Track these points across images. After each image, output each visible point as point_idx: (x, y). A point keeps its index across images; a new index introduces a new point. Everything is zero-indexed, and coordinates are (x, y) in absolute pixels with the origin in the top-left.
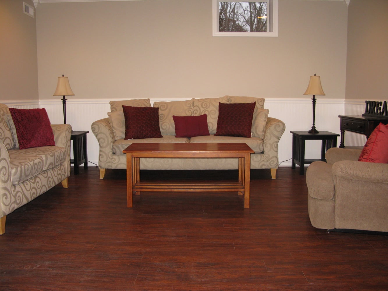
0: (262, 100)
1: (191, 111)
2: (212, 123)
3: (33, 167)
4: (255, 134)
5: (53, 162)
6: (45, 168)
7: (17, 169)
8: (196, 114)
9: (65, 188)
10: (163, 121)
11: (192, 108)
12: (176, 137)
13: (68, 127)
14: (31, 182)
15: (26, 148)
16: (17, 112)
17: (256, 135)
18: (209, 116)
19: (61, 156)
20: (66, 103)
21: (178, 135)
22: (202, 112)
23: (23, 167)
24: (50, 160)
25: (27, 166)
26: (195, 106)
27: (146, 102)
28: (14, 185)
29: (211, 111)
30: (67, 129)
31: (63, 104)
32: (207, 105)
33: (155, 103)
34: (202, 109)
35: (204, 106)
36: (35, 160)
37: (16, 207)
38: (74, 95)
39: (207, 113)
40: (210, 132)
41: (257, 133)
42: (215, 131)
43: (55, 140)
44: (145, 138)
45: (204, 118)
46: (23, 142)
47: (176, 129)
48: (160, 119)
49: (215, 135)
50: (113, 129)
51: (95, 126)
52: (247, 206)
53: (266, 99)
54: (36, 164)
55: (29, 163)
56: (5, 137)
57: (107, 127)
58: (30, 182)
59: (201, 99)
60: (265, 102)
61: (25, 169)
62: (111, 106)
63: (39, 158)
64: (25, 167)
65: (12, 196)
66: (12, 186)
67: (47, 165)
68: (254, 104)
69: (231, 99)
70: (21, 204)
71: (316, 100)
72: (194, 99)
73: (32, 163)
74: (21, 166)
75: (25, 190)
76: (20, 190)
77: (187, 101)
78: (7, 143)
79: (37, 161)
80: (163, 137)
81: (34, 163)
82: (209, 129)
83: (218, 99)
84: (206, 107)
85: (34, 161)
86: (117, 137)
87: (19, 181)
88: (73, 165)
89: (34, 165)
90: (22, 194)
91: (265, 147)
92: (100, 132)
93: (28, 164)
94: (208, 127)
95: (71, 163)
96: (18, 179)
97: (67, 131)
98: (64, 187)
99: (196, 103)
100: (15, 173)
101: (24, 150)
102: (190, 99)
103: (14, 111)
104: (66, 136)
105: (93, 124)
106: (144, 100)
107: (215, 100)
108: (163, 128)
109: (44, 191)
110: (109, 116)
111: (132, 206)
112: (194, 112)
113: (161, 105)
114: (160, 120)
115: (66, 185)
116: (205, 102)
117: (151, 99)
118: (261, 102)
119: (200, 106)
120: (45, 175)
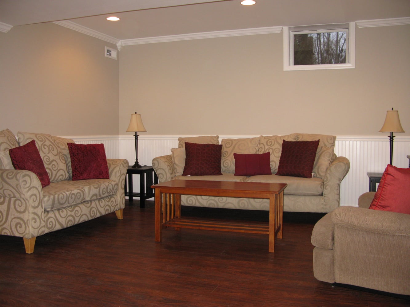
0: (333, 139)
1: (255, 149)
2: (275, 161)
3: (69, 197)
4: (317, 174)
5: (98, 194)
6: (88, 199)
7: (50, 197)
8: (260, 151)
9: (120, 220)
10: (226, 158)
11: (257, 146)
12: (235, 175)
13: (124, 162)
14: (68, 210)
15: (78, 180)
16: (74, 147)
17: (318, 176)
18: (273, 154)
19: (108, 189)
20: (138, 139)
21: (238, 173)
22: (267, 150)
23: (56, 196)
24: (94, 191)
25: (61, 196)
26: (261, 144)
27: (213, 140)
28: (47, 212)
29: (275, 149)
30: (122, 163)
31: (135, 139)
32: (272, 143)
33: (223, 140)
34: (267, 147)
35: (269, 144)
36: (73, 190)
37: (47, 231)
38: (146, 131)
39: (271, 151)
40: (272, 171)
41: (319, 174)
42: (277, 171)
43: (109, 173)
44: (203, 175)
45: (267, 156)
46: (76, 174)
47: (236, 167)
48: (223, 156)
49: (276, 174)
50: (175, 165)
51: (156, 162)
52: (271, 249)
53: (337, 137)
54: (73, 194)
55: (65, 192)
56: (59, 169)
57: (166, 163)
58: (66, 210)
59: (268, 137)
60: (336, 139)
61: (58, 198)
62: (179, 142)
63: (79, 189)
64: (58, 196)
65: (42, 220)
66: (43, 211)
67: (91, 196)
68: (317, 142)
69: (299, 136)
70: (53, 229)
71: (394, 138)
72: (262, 136)
73: (68, 193)
74: (55, 195)
75: (60, 217)
76: (52, 215)
77: (253, 139)
78: (61, 174)
79: (75, 191)
80: (222, 175)
81: (70, 193)
82: (271, 168)
83: (284, 136)
84: (270, 145)
85: (71, 191)
86: (178, 173)
87: (52, 208)
88: (127, 198)
89: (71, 194)
90: (55, 220)
91: (324, 189)
92: (159, 167)
93: (64, 194)
94: (271, 166)
95: (126, 195)
96: (51, 207)
97: (122, 165)
98: (118, 218)
99: (263, 141)
100: (48, 201)
101: (75, 182)
102: (258, 136)
103: (71, 146)
104: (120, 170)
105: (154, 160)
106: (212, 137)
107: (281, 137)
108: (225, 165)
109: (85, 220)
110: (172, 152)
111: (159, 240)
112: (259, 150)
113: (227, 142)
114: (222, 158)
115: (120, 217)
116: (270, 139)
117: (220, 136)
118: (331, 139)
119: (265, 144)
120: (88, 205)
